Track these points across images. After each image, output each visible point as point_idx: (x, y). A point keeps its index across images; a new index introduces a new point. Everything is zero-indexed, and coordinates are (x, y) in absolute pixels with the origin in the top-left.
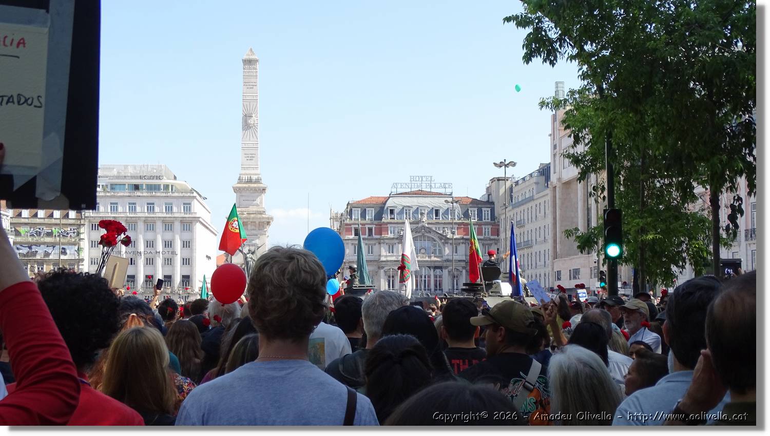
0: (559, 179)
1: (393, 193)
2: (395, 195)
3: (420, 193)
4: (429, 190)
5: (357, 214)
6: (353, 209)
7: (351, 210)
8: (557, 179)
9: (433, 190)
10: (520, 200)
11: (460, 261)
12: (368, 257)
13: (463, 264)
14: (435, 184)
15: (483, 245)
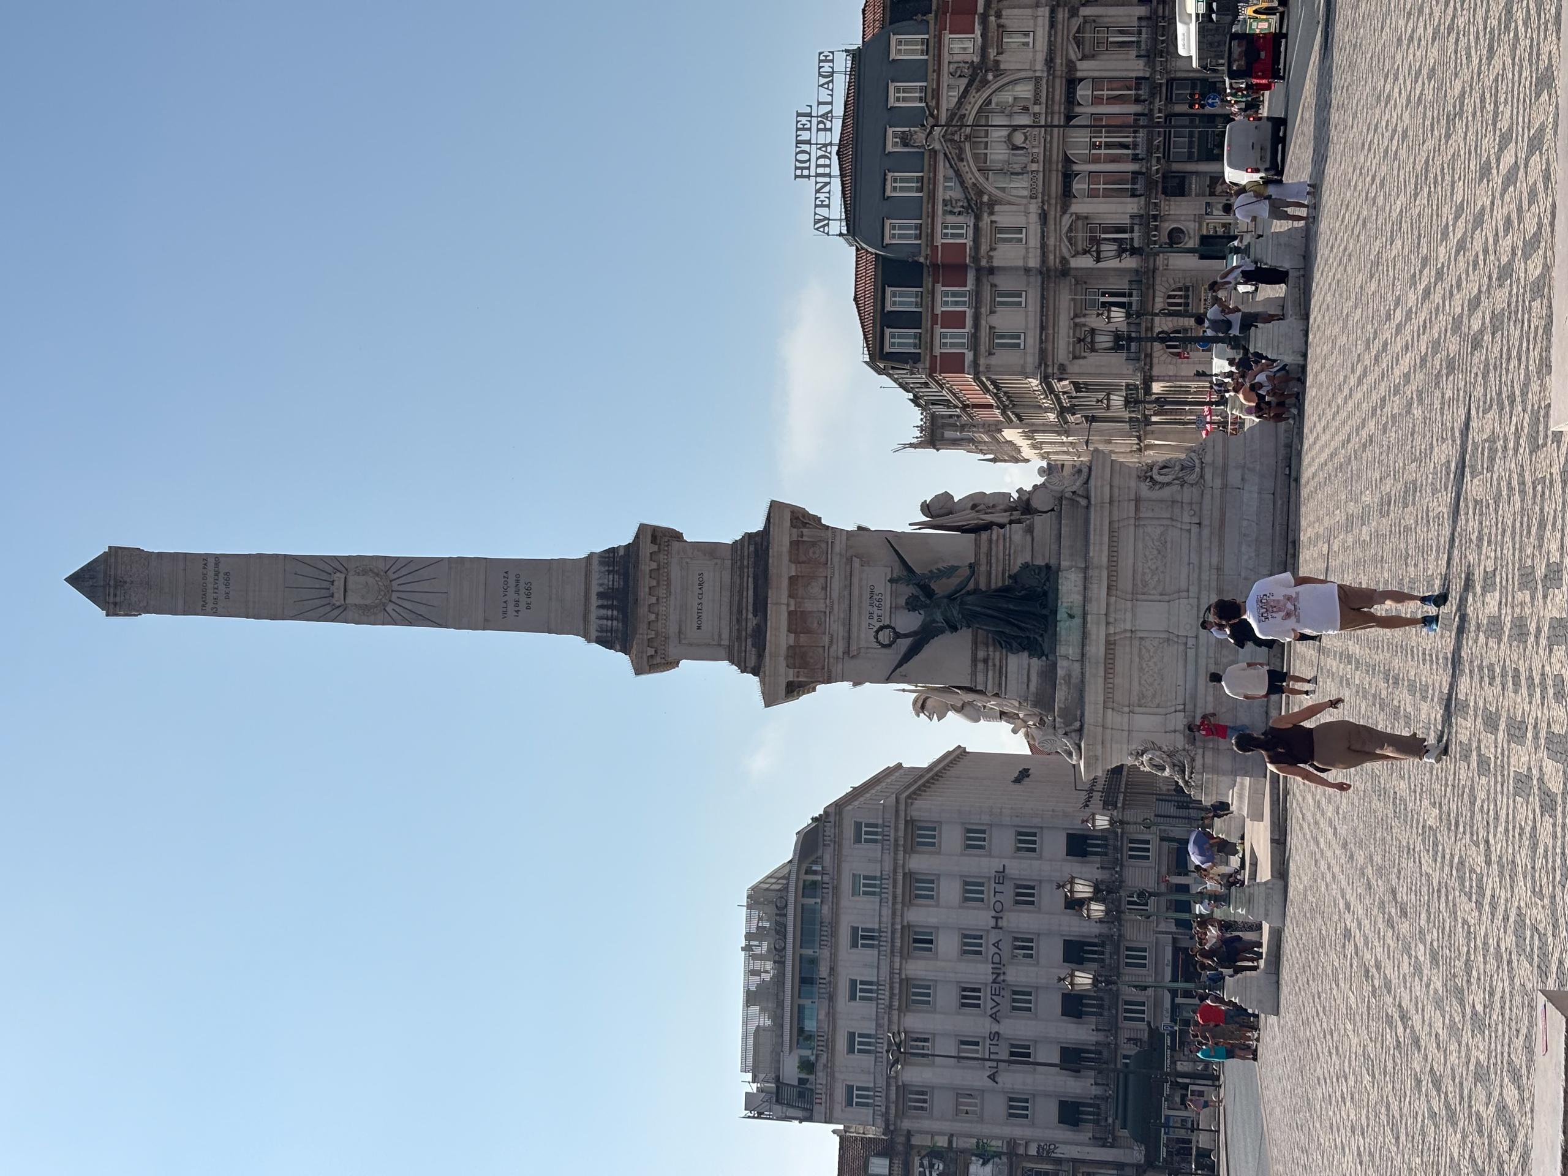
5: (901, 340)
6: (887, 349)
7: (890, 357)
11: (1052, 24)
12: (1030, 308)
13: (1062, 14)
14: (819, 103)
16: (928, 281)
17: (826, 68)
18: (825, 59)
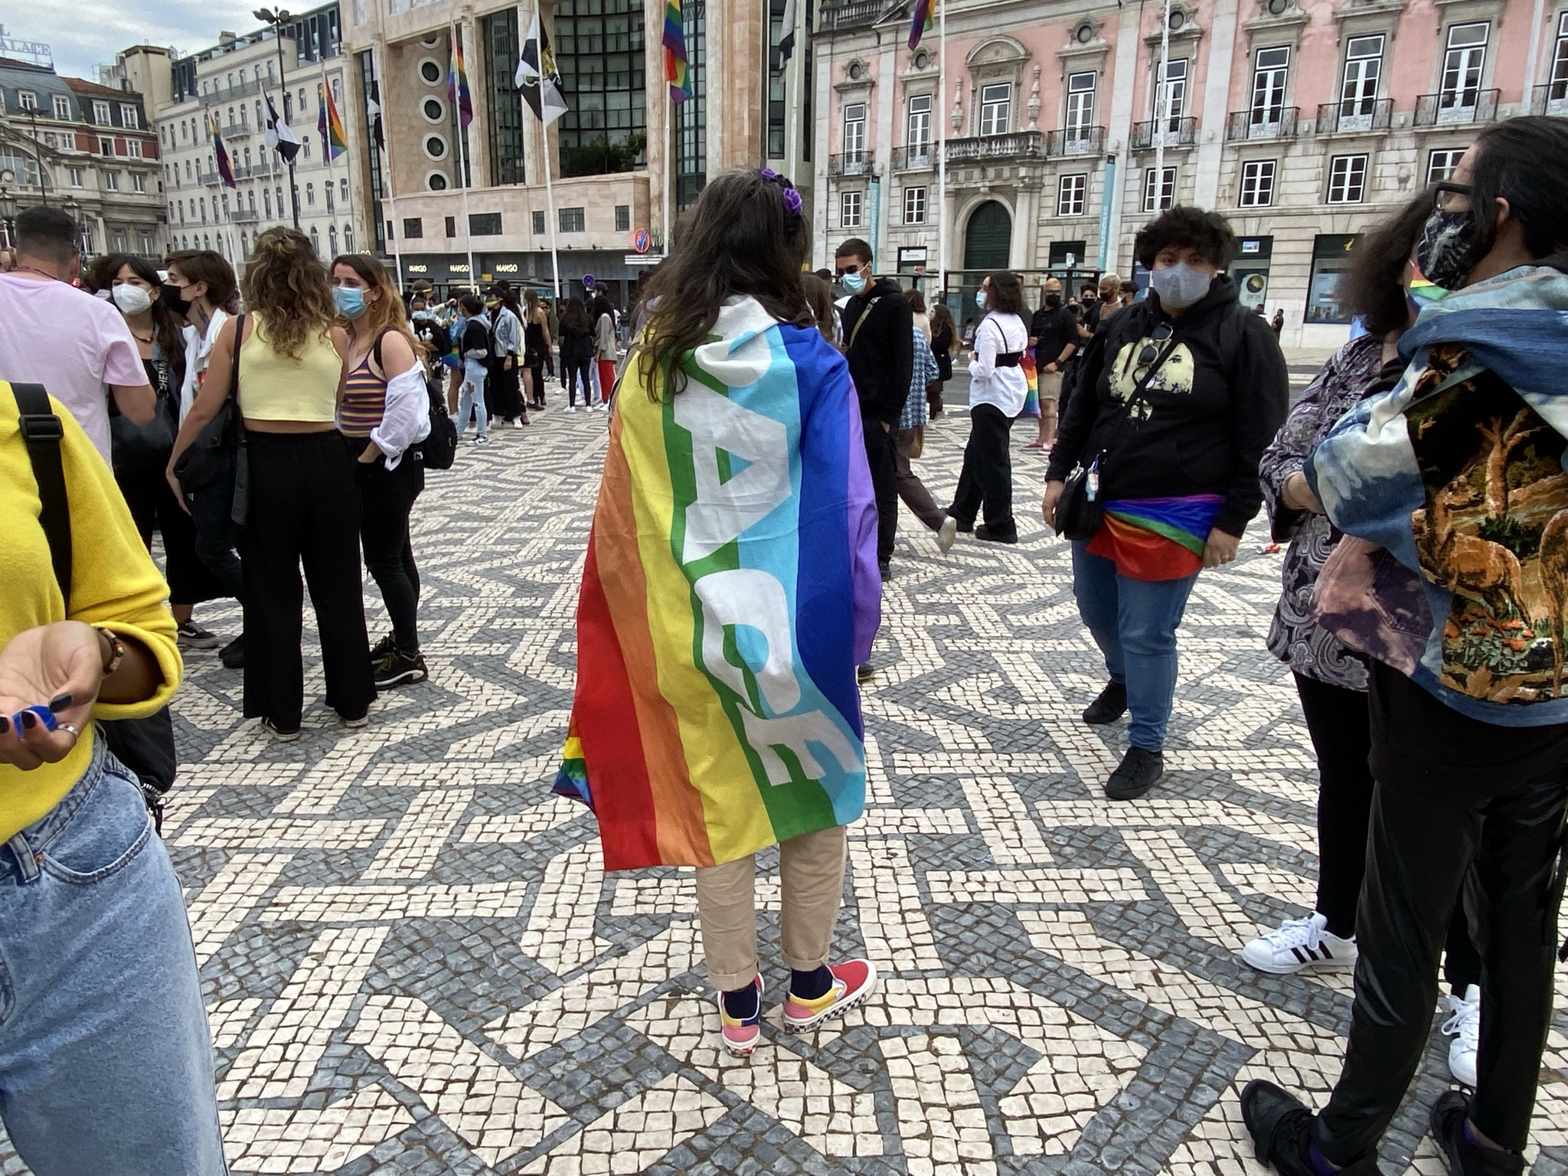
9: (9, 56)
10: (224, 88)
11: (89, 201)
13: (98, 207)
14: (12, 42)
15: (130, 173)
17: (38, 49)
18: (46, 50)
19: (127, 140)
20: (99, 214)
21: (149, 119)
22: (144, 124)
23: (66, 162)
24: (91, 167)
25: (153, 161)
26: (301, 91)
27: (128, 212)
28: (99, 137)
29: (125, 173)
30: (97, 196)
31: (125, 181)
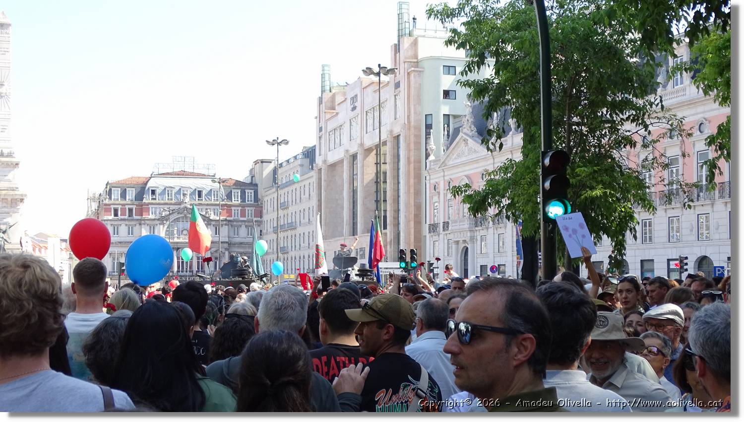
0: (325, 161)
1: (154, 174)
2: (157, 175)
3: (182, 174)
4: (191, 170)
5: (116, 194)
6: (113, 189)
7: (110, 190)
8: (322, 161)
9: (196, 171)
10: (284, 182)
11: (222, 242)
12: (127, 238)
13: (226, 246)
15: (246, 226)
16: (136, 203)
17: (210, 166)
18: (213, 166)
19: (247, 209)
20: (226, 249)
21: (259, 196)
22: (256, 198)
23: (213, 223)
24: (226, 225)
25: (259, 219)
26: (304, 185)
27: (243, 247)
28: (233, 208)
29: (243, 226)
30: (227, 240)
31: (243, 231)
